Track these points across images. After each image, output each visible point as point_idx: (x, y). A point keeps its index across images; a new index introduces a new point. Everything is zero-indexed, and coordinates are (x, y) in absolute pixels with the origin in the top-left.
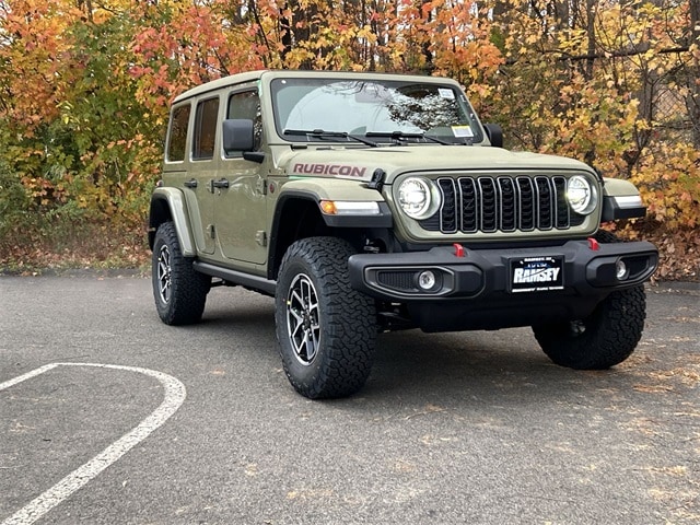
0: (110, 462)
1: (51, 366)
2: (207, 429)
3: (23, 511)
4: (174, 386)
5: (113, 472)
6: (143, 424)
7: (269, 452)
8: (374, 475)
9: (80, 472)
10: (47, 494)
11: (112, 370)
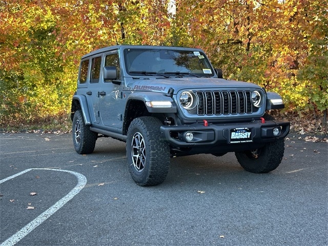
0: (58, 208)
1: (29, 170)
2: (97, 195)
3: (25, 228)
4: (81, 177)
5: (60, 212)
6: (70, 193)
7: (124, 204)
8: (167, 212)
9: (46, 212)
10: (33, 221)
11: (55, 171)
